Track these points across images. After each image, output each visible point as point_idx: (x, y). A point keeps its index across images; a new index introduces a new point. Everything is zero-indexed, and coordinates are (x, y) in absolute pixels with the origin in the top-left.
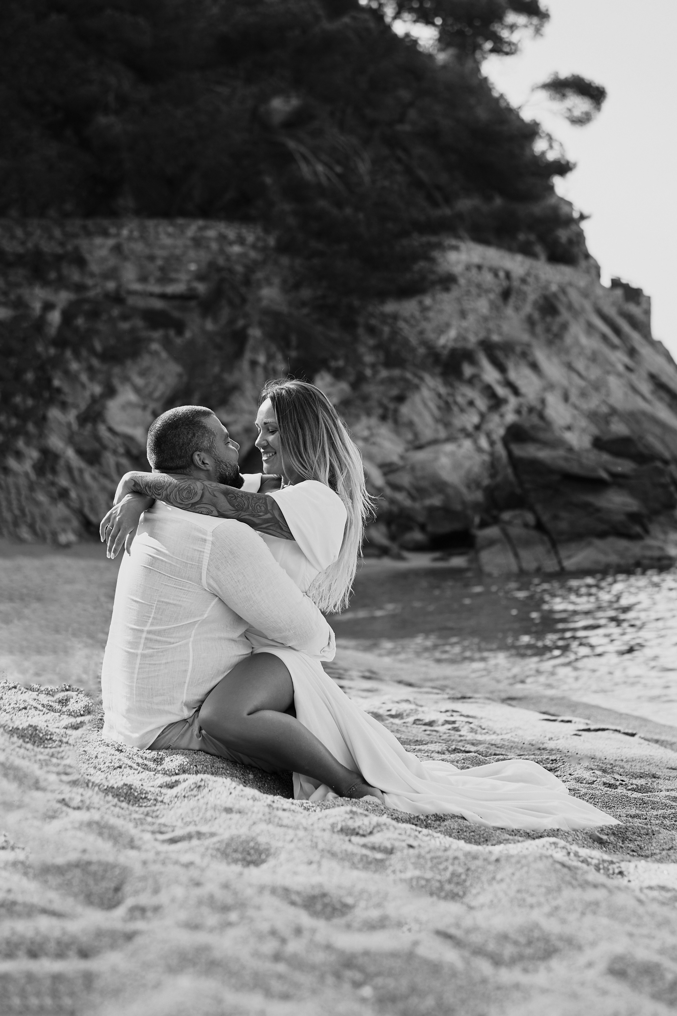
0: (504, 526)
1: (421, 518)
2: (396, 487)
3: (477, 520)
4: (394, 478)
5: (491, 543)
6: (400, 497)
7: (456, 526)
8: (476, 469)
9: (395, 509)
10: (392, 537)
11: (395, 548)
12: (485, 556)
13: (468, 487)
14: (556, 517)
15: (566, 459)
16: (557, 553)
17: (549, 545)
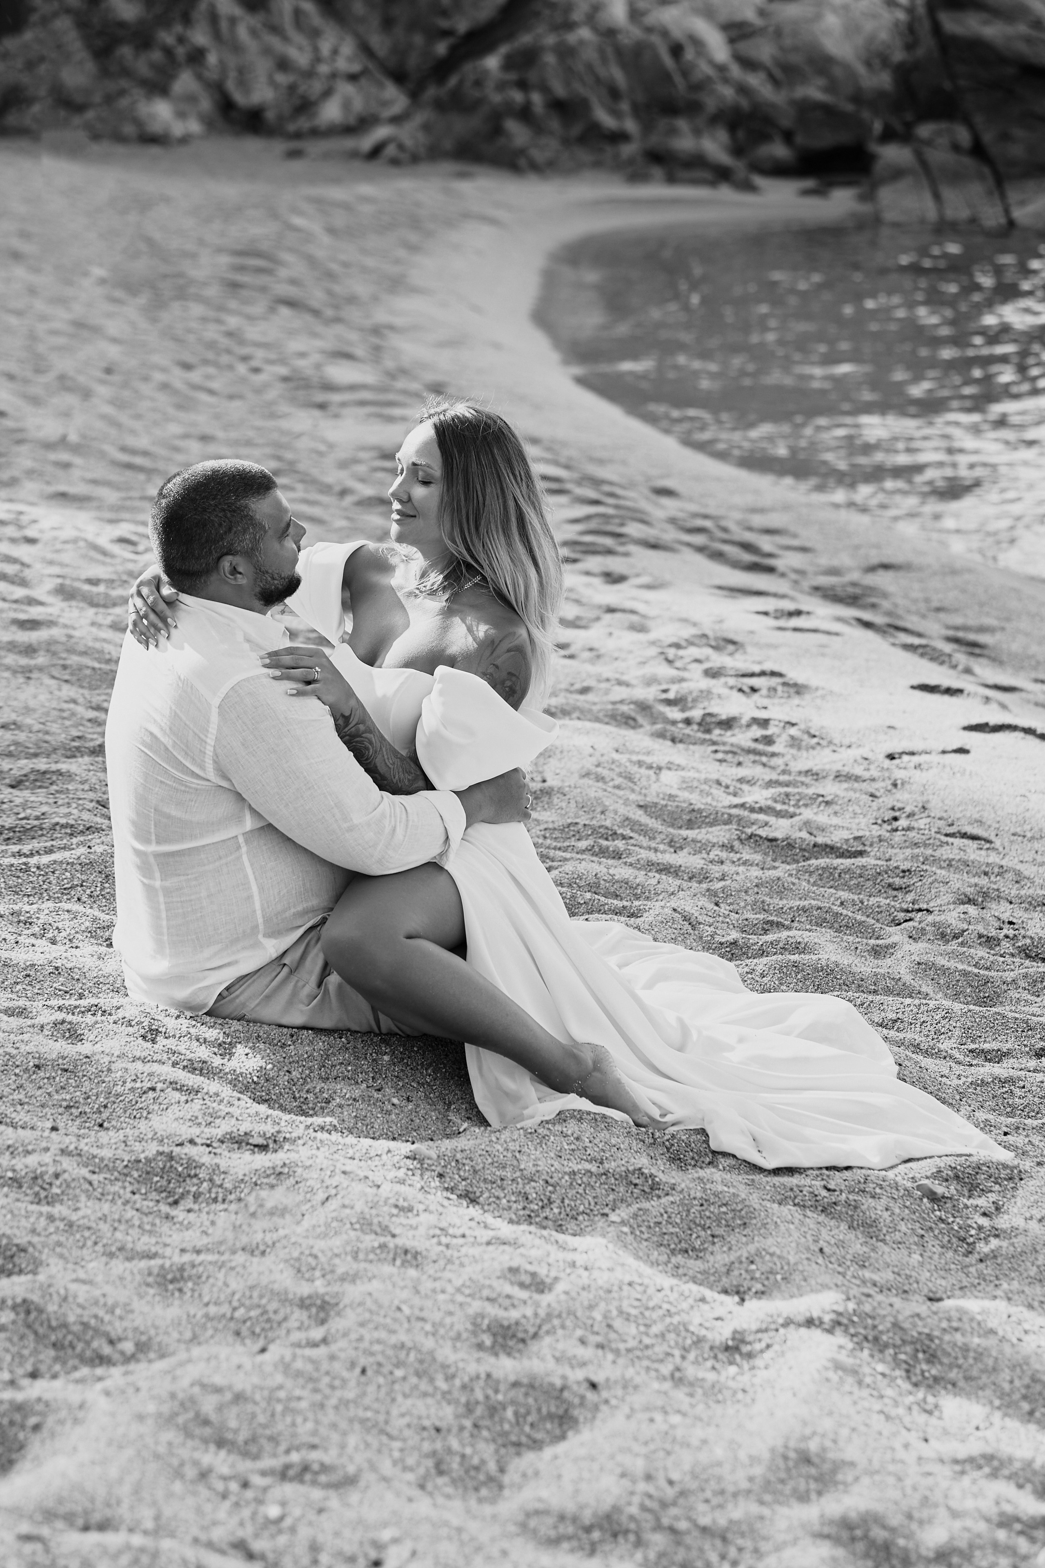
0: (920, 148)
1: (786, 122)
2: (748, 64)
3: (878, 127)
4: (747, 48)
5: (897, 174)
6: (755, 80)
7: (844, 137)
8: (884, 36)
9: (744, 103)
10: (738, 151)
11: (738, 166)
12: (886, 195)
13: (868, 64)
14: (1005, 137)
15: (1028, 40)
16: (1003, 196)
17: (991, 181)
